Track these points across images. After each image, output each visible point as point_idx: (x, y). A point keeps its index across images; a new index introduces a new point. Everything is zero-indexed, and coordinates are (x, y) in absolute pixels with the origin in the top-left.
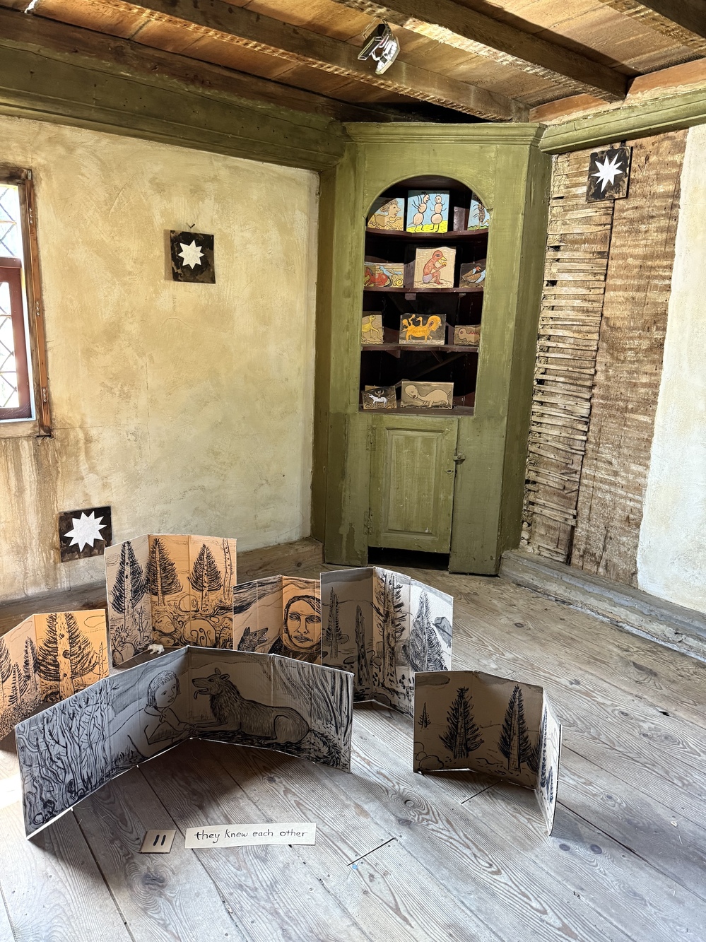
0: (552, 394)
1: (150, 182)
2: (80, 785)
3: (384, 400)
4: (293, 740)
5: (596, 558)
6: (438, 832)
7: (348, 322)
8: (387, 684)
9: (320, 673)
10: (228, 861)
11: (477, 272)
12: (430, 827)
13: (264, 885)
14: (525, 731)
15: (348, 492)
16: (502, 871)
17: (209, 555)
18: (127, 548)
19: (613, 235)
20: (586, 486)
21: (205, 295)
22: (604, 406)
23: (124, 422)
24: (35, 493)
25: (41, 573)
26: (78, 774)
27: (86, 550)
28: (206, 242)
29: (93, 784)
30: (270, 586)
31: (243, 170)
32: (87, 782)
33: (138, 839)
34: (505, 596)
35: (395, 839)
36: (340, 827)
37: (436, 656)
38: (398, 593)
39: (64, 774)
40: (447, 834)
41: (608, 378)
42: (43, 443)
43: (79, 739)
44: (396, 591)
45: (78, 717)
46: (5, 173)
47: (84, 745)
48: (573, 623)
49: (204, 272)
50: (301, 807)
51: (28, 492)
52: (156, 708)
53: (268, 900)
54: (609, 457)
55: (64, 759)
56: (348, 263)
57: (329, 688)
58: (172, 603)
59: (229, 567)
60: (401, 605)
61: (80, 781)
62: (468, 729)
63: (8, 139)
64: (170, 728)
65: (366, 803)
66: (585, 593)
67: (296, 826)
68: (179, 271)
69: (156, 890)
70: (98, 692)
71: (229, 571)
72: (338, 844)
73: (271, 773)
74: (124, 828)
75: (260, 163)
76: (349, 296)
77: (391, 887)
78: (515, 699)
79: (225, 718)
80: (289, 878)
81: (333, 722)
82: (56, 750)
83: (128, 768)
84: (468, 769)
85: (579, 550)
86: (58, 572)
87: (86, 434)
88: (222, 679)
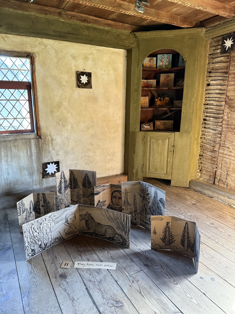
0: (209, 124)
1: (71, 56)
2: (43, 246)
3: (149, 127)
4: (111, 236)
5: (223, 182)
6: (157, 269)
7: (136, 100)
8: (144, 221)
9: (119, 214)
10: (87, 273)
11: (182, 82)
12: (155, 267)
13: (98, 281)
14: (189, 238)
15: (136, 158)
16: (178, 283)
17: (88, 177)
18: (62, 173)
19: (230, 66)
20: (220, 156)
21: (89, 93)
22: (227, 128)
23: (63, 134)
24: (35, 156)
25: (38, 182)
26: (43, 242)
27: (52, 175)
28: (89, 75)
29: (48, 246)
30: (106, 187)
31: (101, 50)
32: (46, 245)
33: (60, 263)
34: (190, 194)
35: (142, 270)
36: (124, 265)
37: (160, 211)
38: (147, 190)
39: (38, 242)
40: (160, 270)
41: (228, 118)
42: (38, 140)
43: (43, 231)
44: (147, 189)
45: (42, 224)
46: (26, 55)
47: (45, 233)
48: (214, 204)
49: (88, 85)
50: (112, 258)
51: (34, 156)
52: (68, 223)
53: (98, 286)
54: (228, 146)
55: (38, 237)
56: (136, 80)
57: (122, 220)
58: (77, 191)
59: (94, 181)
60: (148, 194)
61: (43, 244)
62: (170, 236)
63: (26, 44)
64: (73, 230)
65: (134, 258)
66: (218, 194)
67: (110, 264)
68: (80, 85)
69: (64, 279)
70: (49, 217)
71: (94, 182)
72: (123, 270)
73: (104, 246)
74: (56, 260)
75: (107, 48)
76: (136, 91)
77: (139, 285)
78: (186, 226)
79: (90, 228)
80: (106, 280)
81: (124, 231)
82: (35, 234)
83: (59, 242)
84: (170, 250)
85: (217, 179)
86: (43, 181)
87: (51, 138)
88: (89, 215)
